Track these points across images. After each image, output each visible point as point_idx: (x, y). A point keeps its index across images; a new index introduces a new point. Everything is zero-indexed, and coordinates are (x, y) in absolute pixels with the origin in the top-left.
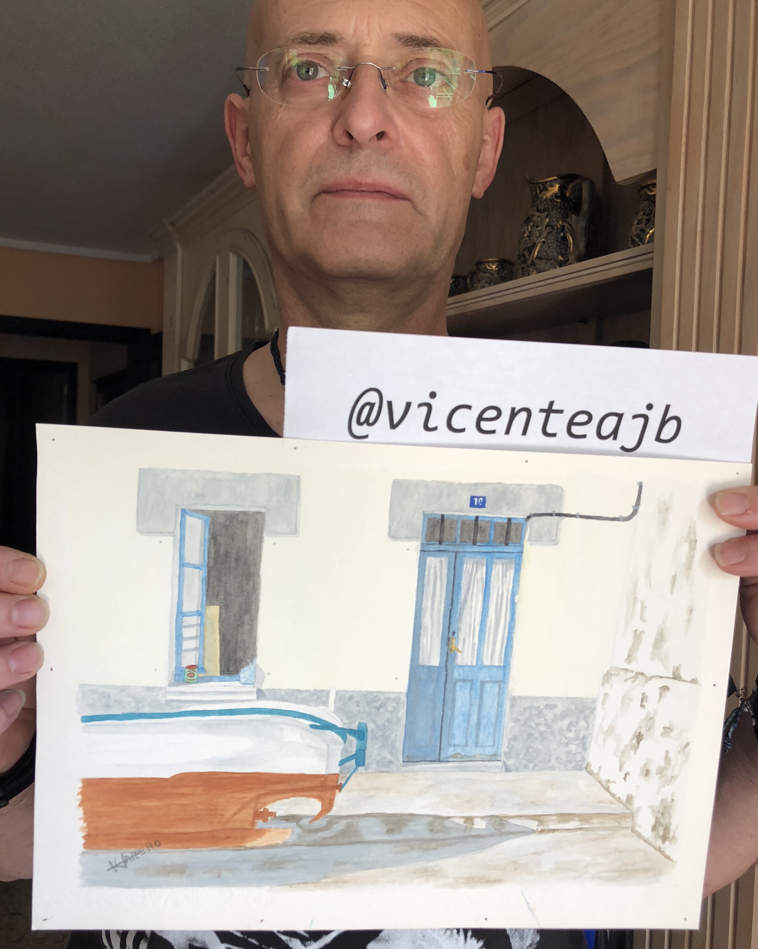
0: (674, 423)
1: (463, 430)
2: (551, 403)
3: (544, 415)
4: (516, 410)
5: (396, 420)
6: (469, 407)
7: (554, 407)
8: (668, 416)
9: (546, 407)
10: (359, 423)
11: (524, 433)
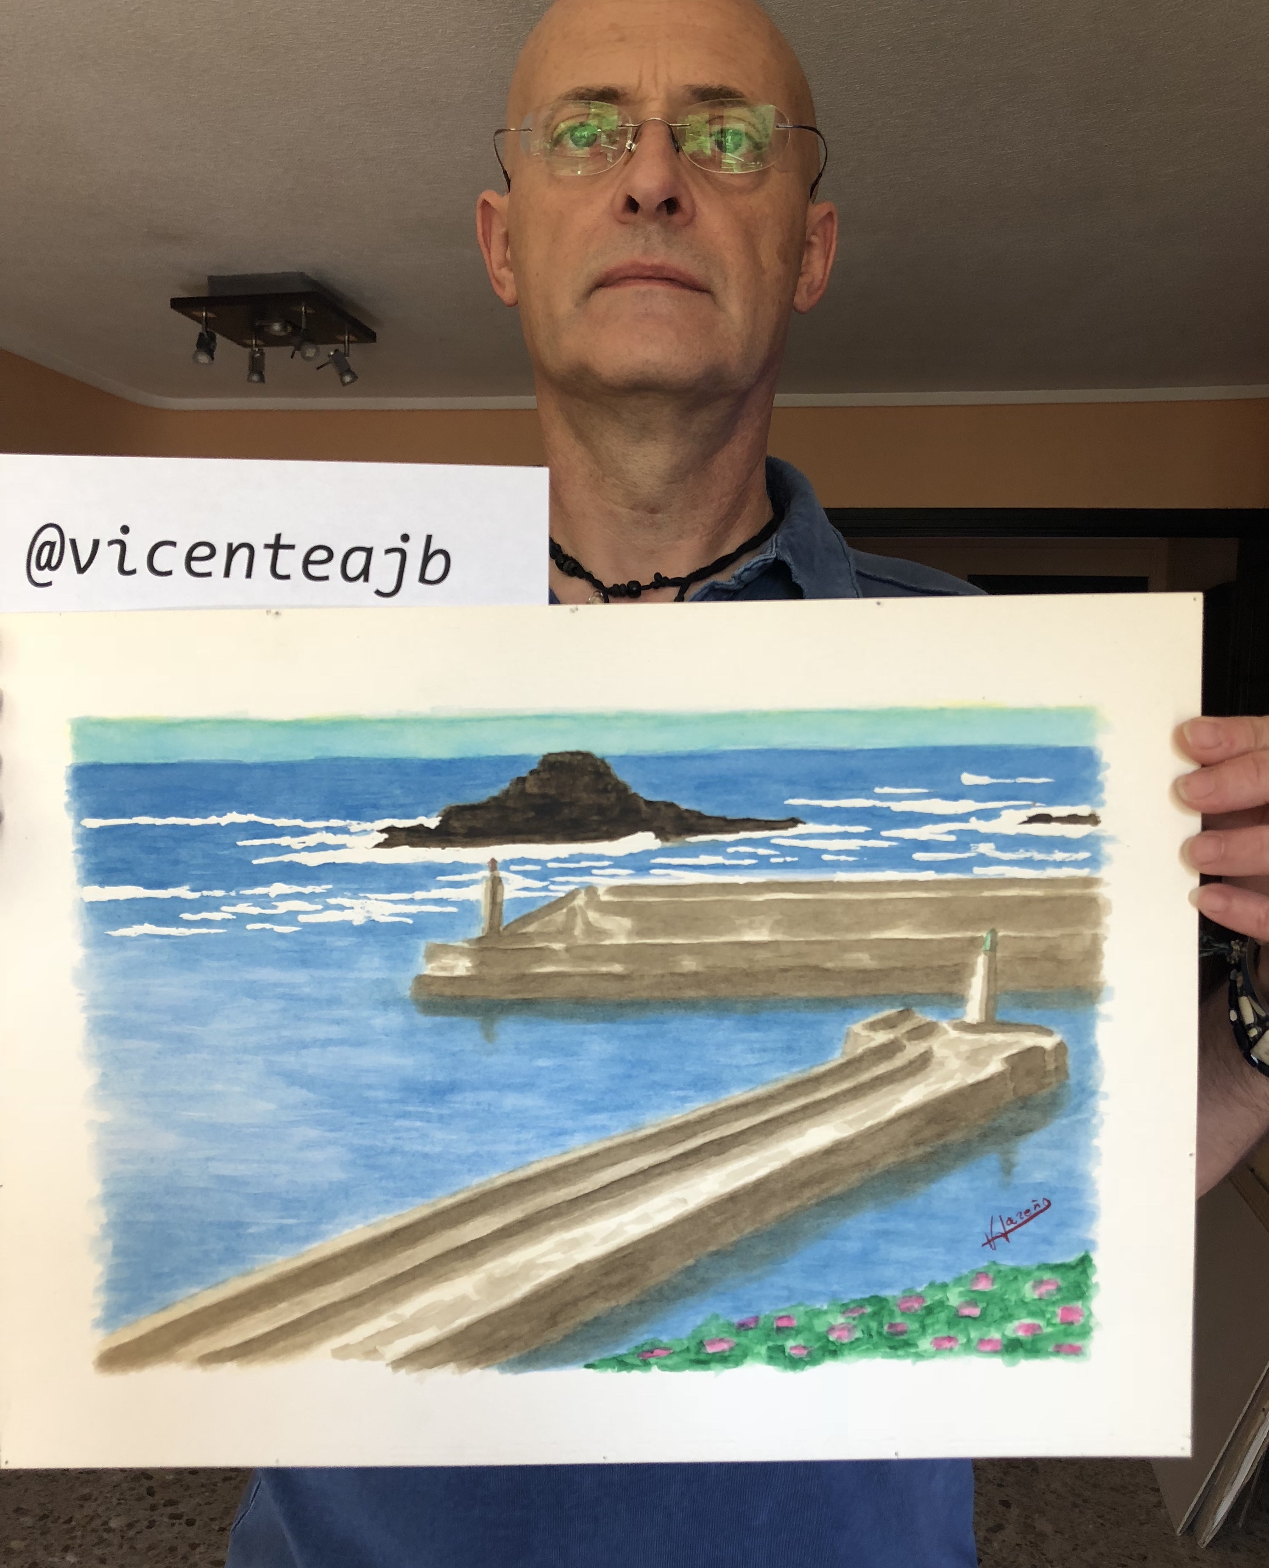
0: (440, 559)
1: (170, 573)
2: (278, 537)
3: (271, 551)
4: (234, 547)
5: (83, 562)
6: (173, 544)
7: (283, 542)
8: (431, 551)
9: (272, 541)
10: (40, 568)
11: (249, 575)
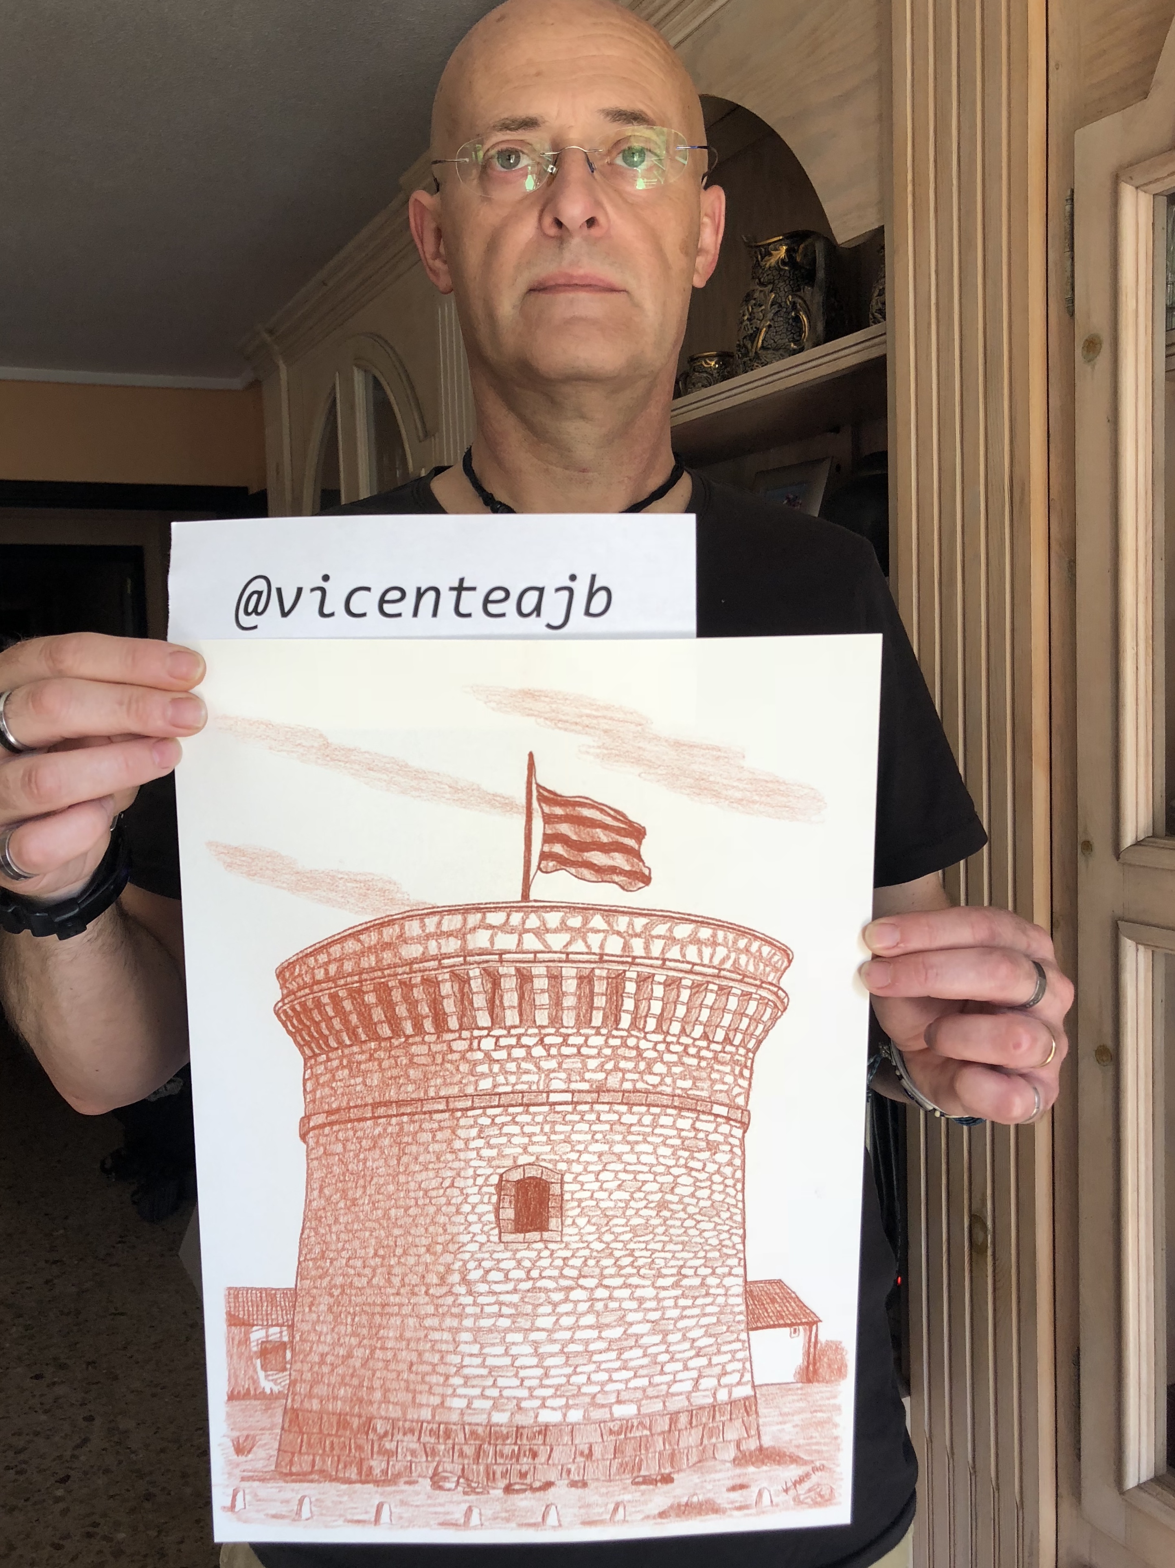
0: (603, 595)
1: (364, 615)
2: (462, 580)
3: (455, 593)
4: (422, 591)
5: (287, 608)
6: (368, 589)
7: (465, 585)
8: (595, 589)
9: (456, 585)
10: (247, 613)
11: (435, 614)
